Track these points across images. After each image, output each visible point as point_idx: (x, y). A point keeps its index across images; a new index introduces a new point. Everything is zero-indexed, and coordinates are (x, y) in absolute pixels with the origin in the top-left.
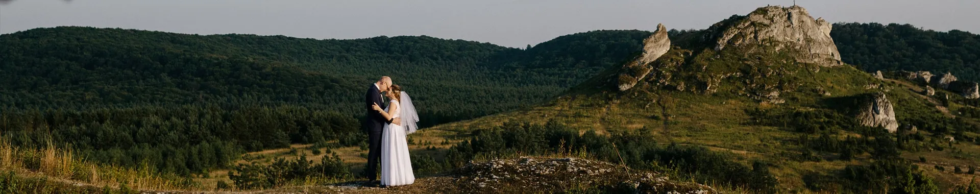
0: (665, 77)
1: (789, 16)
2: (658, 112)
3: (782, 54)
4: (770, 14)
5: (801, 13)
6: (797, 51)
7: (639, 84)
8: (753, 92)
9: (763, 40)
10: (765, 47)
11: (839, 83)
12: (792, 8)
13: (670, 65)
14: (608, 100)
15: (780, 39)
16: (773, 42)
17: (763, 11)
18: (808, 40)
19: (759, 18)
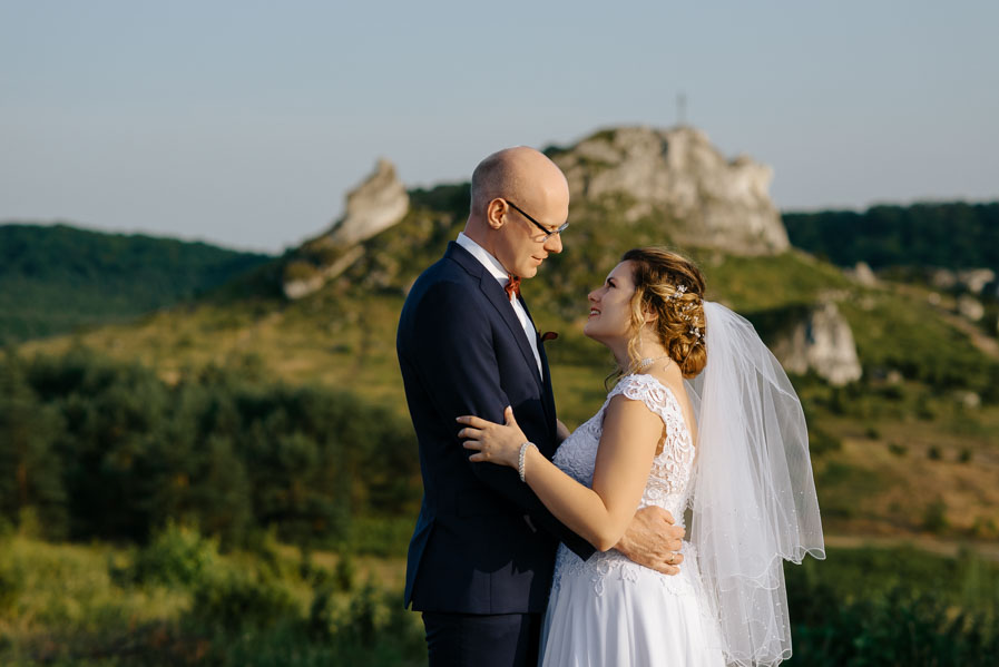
0: (383, 269)
1: (665, 149)
2: (353, 338)
3: (643, 226)
4: (622, 141)
5: (693, 141)
6: (678, 223)
7: (330, 283)
8: (565, 301)
9: (603, 197)
10: (603, 211)
11: (760, 286)
12: (677, 130)
13: (399, 245)
14: (259, 314)
15: (642, 192)
16: (623, 200)
17: (608, 136)
18: (705, 199)
19: (599, 151)
